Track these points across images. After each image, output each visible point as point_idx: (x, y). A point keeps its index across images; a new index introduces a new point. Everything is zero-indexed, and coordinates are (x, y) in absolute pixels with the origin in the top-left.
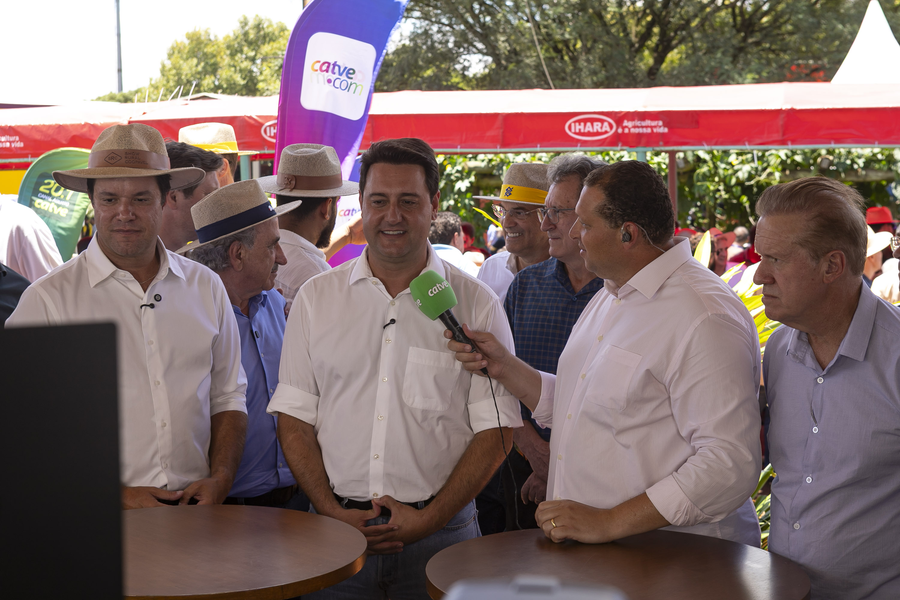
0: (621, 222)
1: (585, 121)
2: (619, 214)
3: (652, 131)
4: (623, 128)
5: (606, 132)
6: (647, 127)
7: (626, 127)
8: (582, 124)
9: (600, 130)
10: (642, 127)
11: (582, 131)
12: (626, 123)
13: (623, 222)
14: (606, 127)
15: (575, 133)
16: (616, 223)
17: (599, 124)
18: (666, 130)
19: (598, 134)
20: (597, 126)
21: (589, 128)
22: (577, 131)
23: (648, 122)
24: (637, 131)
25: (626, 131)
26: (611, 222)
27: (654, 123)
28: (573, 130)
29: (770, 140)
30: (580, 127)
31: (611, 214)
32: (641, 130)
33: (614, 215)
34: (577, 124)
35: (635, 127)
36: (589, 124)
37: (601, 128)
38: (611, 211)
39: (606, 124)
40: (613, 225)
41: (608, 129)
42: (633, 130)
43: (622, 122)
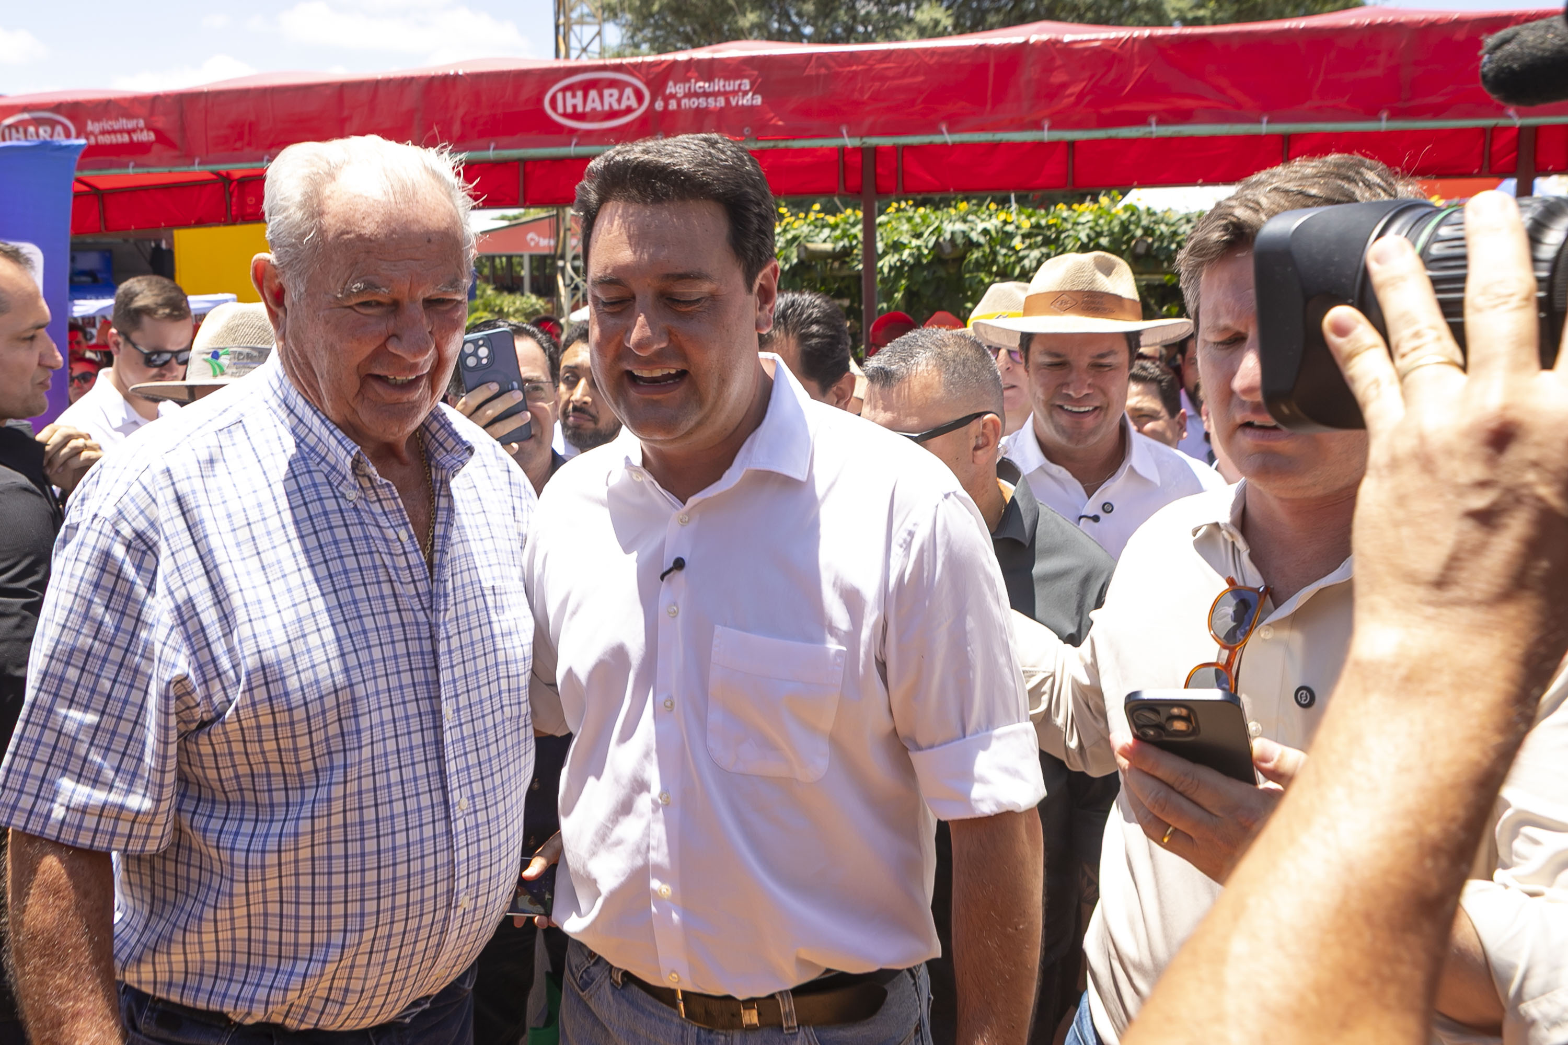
1: (587, 87)
3: (728, 101)
4: (666, 99)
5: (629, 110)
6: (715, 94)
7: (673, 96)
8: (580, 94)
9: (616, 107)
10: (706, 95)
11: (580, 109)
12: (671, 88)
14: (628, 98)
15: (565, 115)
17: (615, 92)
18: (758, 100)
19: (612, 114)
20: (611, 98)
21: (594, 102)
22: (569, 110)
23: (719, 85)
24: (694, 103)
25: (673, 105)
27: (732, 86)
28: (560, 110)
30: (574, 101)
32: (702, 102)
34: (569, 94)
35: (690, 95)
36: (593, 94)
37: (619, 101)
39: (629, 91)
41: (633, 103)
42: (685, 103)
43: (664, 84)
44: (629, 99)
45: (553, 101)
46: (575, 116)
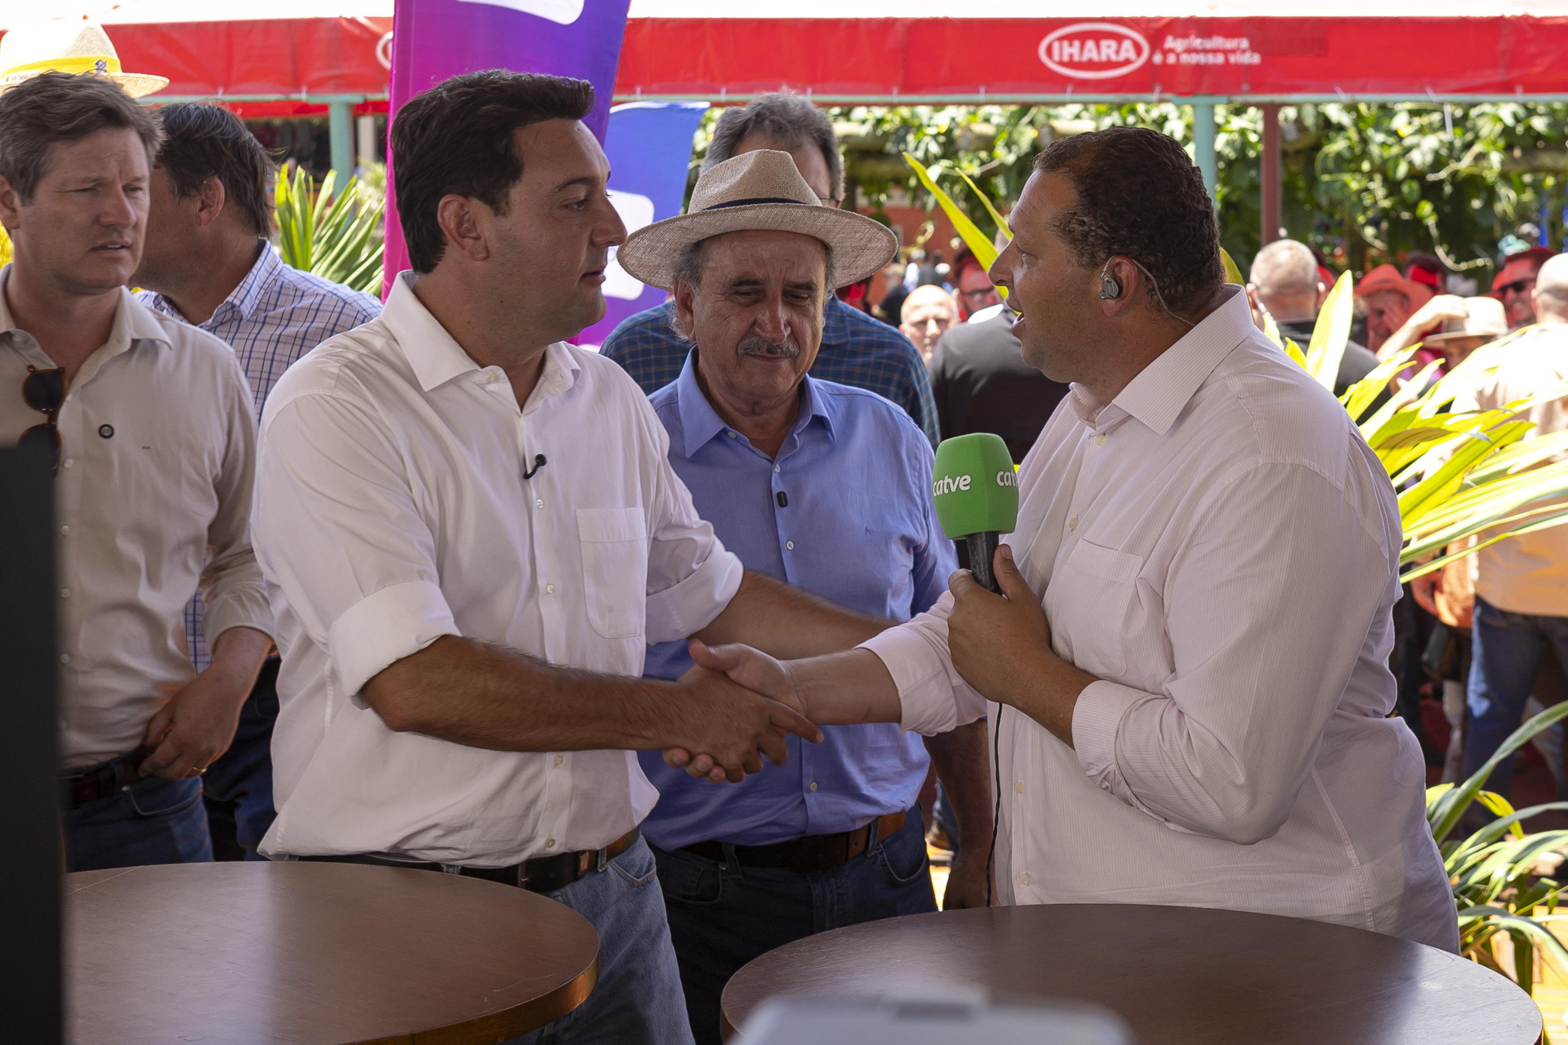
0: (1103, 256)
1: (1083, 37)
2: (1102, 236)
3: (1227, 59)
4: (1165, 53)
5: (1127, 62)
6: (1215, 51)
7: (1171, 51)
8: (1077, 43)
9: (1114, 58)
10: (1206, 51)
11: (1076, 58)
12: (1170, 43)
13: (1110, 254)
15: (1061, 63)
16: (1093, 255)
17: (1113, 44)
18: (1256, 59)
19: (1109, 65)
20: (1108, 49)
21: (1091, 52)
22: (1066, 58)
23: (1218, 42)
24: (1193, 59)
25: (1171, 59)
26: (1081, 254)
27: (1230, 44)
28: (1056, 57)
29: (1479, 82)
30: (1072, 51)
31: (1086, 235)
32: (1201, 59)
33: (1091, 239)
34: (1066, 43)
35: (1189, 51)
36: (1090, 44)
37: (1117, 52)
38: (1086, 228)
39: (1127, 44)
40: (1085, 260)
41: (1132, 55)
42: (1186, 59)
43: (1163, 40)
44: (1127, 50)
45: (1049, 51)
46: (1071, 64)
